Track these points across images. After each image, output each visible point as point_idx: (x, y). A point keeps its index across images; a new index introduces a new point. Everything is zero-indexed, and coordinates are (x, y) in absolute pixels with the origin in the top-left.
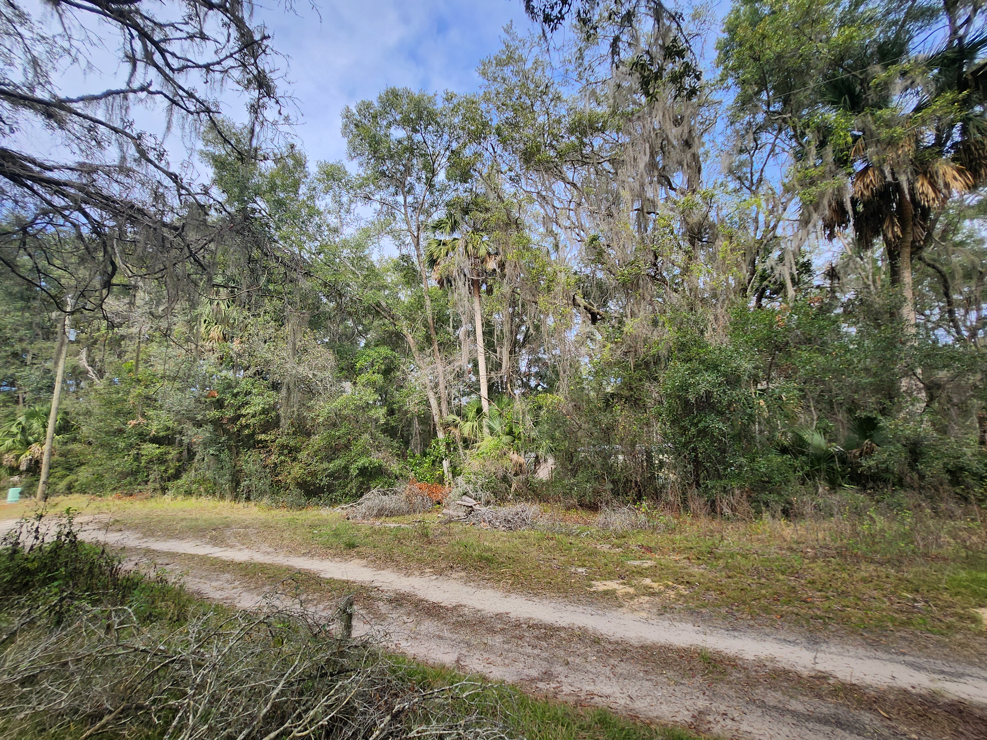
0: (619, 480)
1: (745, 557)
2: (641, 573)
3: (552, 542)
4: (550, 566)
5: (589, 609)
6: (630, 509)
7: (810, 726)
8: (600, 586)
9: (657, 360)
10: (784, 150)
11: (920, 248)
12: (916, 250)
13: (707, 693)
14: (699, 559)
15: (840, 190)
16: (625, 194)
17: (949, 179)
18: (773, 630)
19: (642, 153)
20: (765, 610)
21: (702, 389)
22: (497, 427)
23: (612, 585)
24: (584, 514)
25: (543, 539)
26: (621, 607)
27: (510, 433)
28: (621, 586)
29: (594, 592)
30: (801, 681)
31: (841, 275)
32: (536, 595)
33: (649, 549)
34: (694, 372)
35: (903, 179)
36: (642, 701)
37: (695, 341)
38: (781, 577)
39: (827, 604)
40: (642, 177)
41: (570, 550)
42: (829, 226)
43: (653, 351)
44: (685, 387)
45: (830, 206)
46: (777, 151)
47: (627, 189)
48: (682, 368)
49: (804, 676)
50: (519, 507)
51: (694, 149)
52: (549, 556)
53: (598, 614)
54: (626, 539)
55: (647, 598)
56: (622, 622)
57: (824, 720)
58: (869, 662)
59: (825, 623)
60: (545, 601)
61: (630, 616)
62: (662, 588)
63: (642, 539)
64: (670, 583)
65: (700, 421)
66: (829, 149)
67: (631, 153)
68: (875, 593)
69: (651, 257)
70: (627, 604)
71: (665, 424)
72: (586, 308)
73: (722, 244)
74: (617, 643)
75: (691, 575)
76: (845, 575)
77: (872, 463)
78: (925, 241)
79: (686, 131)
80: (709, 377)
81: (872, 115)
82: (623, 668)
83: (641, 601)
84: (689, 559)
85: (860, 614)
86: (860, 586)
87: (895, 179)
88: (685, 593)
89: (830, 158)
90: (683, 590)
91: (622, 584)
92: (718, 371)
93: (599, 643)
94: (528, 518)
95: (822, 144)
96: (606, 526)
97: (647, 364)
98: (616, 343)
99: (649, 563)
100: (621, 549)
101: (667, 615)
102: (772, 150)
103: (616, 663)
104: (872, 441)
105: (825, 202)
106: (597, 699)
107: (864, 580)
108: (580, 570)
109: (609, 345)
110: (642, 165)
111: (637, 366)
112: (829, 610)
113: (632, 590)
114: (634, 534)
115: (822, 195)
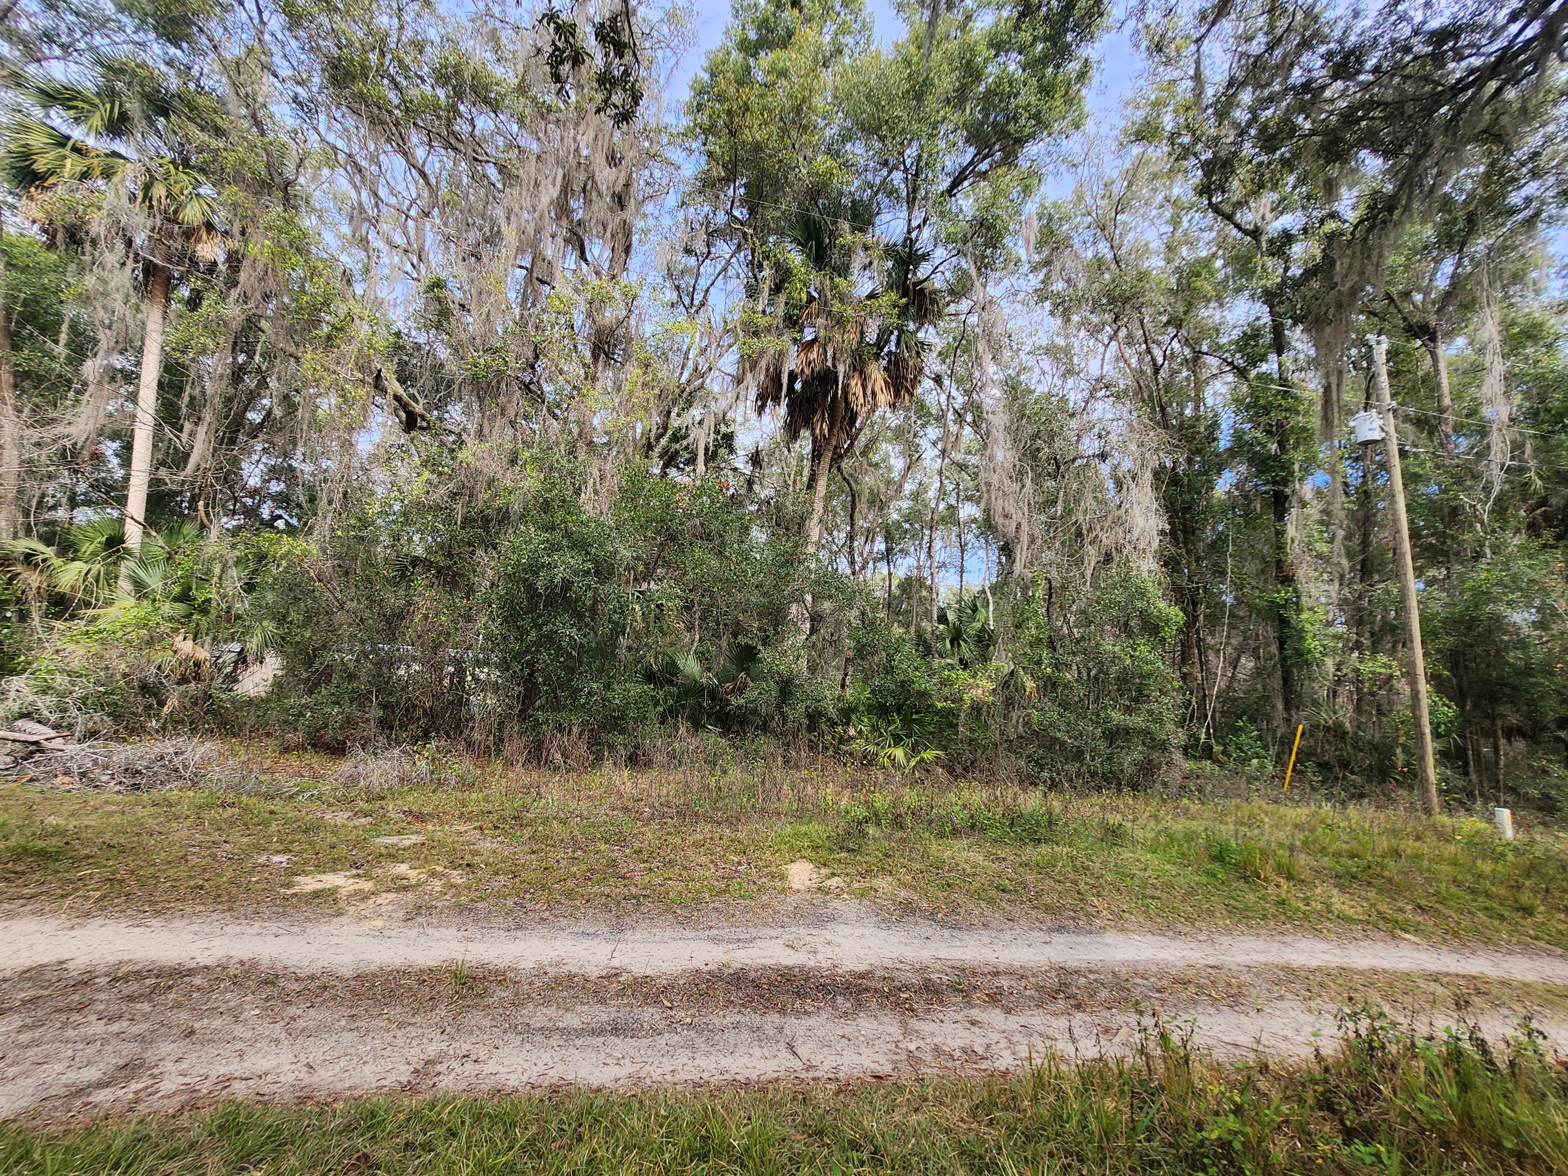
0: (398, 703)
1: (563, 821)
2: (394, 856)
3: (230, 811)
4: (214, 857)
5: (274, 927)
6: (404, 752)
7: (579, 1042)
8: (308, 884)
9: (504, 517)
10: (738, 276)
11: (841, 457)
12: (837, 458)
13: (448, 1029)
14: (496, 828)
15: (781, 355)
16: (509, 233)
17: (877, 389)
18: (572, 922)
19: (550, 179)
20: (569, 894)
21: (560, 573)
22: (154, 580)
23: (331, 880)
24: (316, 760)
25: (210, 806)
26: (340, 915)
27: (184, 597)
28: (351, 881)
29: (295, 895)
30: (588, 985)
31: (764, 464)
32: (158, 913)
33: (420, 817)
34: (553, 548)
35: (841, 369)
36: (331, 1066)
37: (564, 501)
38: (603, 847)
39: (647, 878)
40: (541, 217)
41: (266, 824)
42: (762, 398)
43: (499, 502)
44: (534, 568)
45: (767, 370)
46: (729, 273)
47: (513, 226)
48: (537, 537)
49: (593, 978)
50: (168, 746)
51: (627, 215)
52: (216, 837)
53: (290, 933)
54: (383, 802)
55: (392, 896)
56: (334, 940)
57: (598, 1031)
58: (672, 945)
59: (639, 904)
60: (177, 924)
61: (354, 928)
62: (423, 877)
63: (413, 801)
64: (439, 869)
65: (545, 623)
66: (782, 298)
67: (533, 171)
68: (703, 860)
69: (530, 354)
70: (353, 909)
71: (493, 620)
72: (397, 398)
73: (633, 371)
74: (312, 977)
75: (476, 853)
76: (678, 840)
77: (742, 701)
78: (846, 451)
79: (622, 181)
80: (573, 559)
81: (831, 279)
82: (311, 1018)
83: (379, 901)
84: (481, 828)
85: (680, 886)
86: (690, 852)
87: (835, 367)
88: (460, 881)
89: (781, 310)
90: (457, 877)
91: (354, 876)
92: (587, 553)
93: (273, 983)
94: (186, 767)
95: (777, 289)
96: (353, 780)
97: (486, 520)
98: (440, 474)
99: (414, 839)
100: (369, 819)
101: (420, 919)
102: (725, 269)
103: (299, 1012)
104: (748, 674)
105: (763, 364)
106: (237, 1086)
107: (695, 845)
108: (276, 859)
109: (427, 475)
110: (545, 200)
111: (467, 521)
112: (650, 885)
113: (367, 886)
114: (401, 794)
115: (762, 353)
